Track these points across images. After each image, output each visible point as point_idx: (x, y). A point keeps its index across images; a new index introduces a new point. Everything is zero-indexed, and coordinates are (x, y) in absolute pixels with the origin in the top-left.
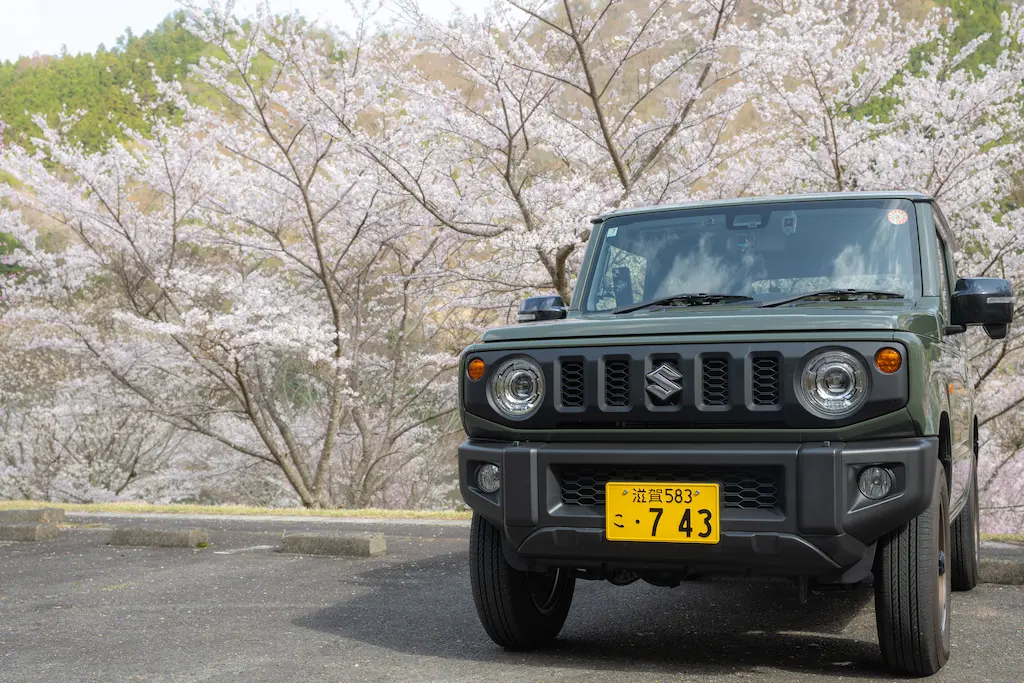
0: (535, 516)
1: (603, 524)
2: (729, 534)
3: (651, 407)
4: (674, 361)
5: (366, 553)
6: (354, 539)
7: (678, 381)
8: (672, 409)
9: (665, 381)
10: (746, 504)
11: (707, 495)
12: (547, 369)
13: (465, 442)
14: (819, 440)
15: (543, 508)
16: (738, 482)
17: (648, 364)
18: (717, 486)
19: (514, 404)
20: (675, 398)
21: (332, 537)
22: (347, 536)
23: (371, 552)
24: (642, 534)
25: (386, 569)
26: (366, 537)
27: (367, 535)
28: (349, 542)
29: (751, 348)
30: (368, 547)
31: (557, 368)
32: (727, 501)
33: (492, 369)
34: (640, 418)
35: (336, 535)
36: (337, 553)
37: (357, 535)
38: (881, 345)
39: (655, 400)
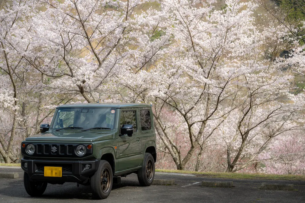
0: (33, 172)
1: (43, 173)
2: (63, 175)
3: (52, 154)
4: (56, 146)
5: (13, 178)
6: (10, 174)
7: (56, 149)
8: (56, 154)
9: (54, 149)
10: (67, 170)
11: (60, 169)
12: (35, 146)
13: (22, 159)
14: (77, 160)
15: (34, 171)
16: (65, 167)
17: (52, 146)
18: (62, 167)
19: (31, 152)
20: (56, 152)
21: (4, 173)
22: (8, 173)
23: (14, 177)
24: (50, 176)
25: (17, 182)
26: (13, 174)
27: (13, 173)
28: (9, 175)
29: (68, 144)
30: (14, 176)
31: (37, 146)
32: (63, 170)
33: (26, 146)
34: (50, 155)
35: (5, 173)
36: (5, 178)
37: (11, 173)
38: (88, 144)
39: (53, 153)
